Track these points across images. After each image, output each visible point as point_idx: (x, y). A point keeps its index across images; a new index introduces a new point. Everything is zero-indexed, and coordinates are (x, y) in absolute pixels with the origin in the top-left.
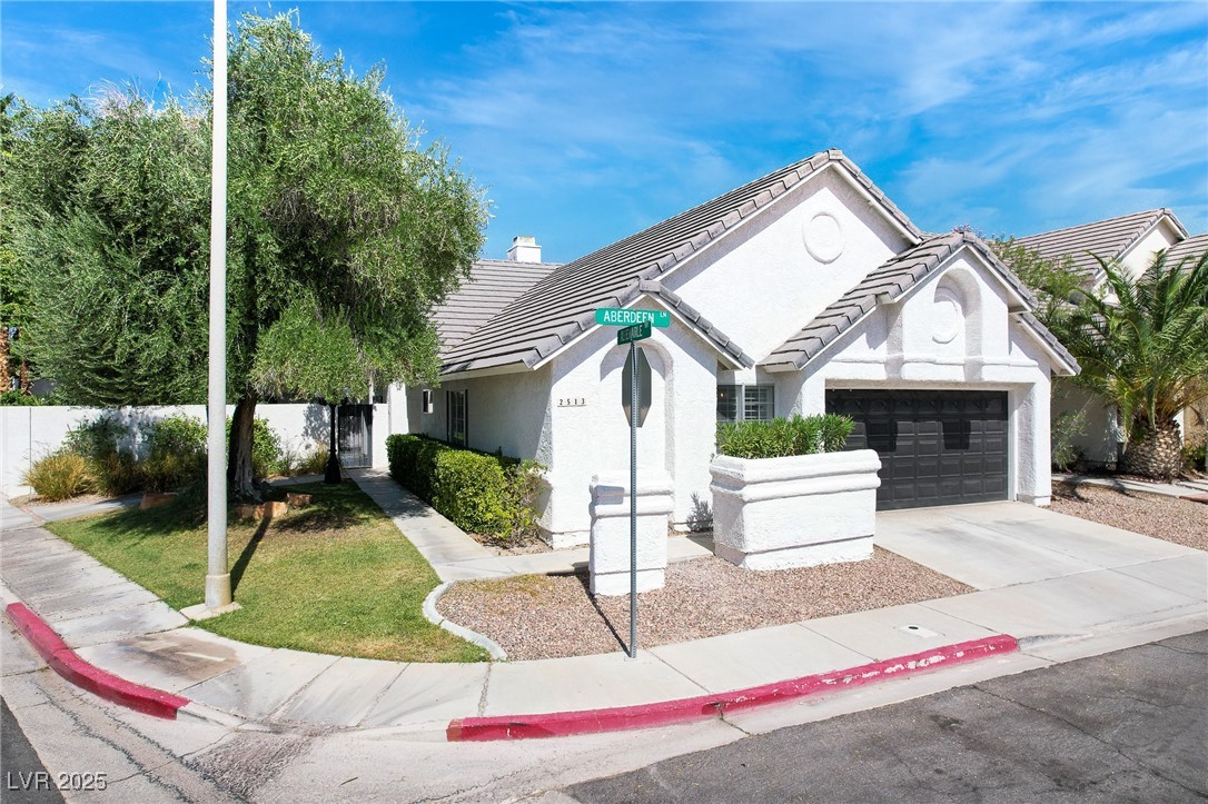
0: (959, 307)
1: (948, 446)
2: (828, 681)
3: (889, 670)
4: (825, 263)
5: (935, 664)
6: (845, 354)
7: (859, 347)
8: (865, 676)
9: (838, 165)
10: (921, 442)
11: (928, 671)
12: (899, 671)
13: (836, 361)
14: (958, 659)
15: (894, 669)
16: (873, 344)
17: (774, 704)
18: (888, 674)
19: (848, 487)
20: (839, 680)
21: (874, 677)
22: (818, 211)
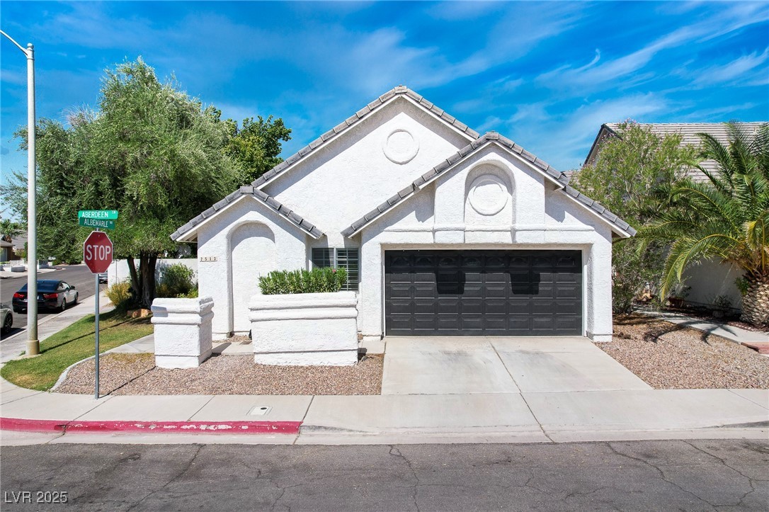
0: (504, 188)
1: (516, 292)
2: (139, 426)
3: (184, 427)
4: (401, 164)
5: (221, 430)
6: (396, 226)
7: (410, 221)
8: (165, 427)
9: (404, 96)
10: (489, 288)
11: (215, 433)
12: (192, 429)
13: (389, 231)
14: (243, 430)
15: (188, 427)
16: (421, 218)
17: (99, 432)
18: (183, 430)
19: (330, 316)
20: (146, 427)
21: (172, 429)
22: (395, 129)
